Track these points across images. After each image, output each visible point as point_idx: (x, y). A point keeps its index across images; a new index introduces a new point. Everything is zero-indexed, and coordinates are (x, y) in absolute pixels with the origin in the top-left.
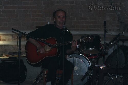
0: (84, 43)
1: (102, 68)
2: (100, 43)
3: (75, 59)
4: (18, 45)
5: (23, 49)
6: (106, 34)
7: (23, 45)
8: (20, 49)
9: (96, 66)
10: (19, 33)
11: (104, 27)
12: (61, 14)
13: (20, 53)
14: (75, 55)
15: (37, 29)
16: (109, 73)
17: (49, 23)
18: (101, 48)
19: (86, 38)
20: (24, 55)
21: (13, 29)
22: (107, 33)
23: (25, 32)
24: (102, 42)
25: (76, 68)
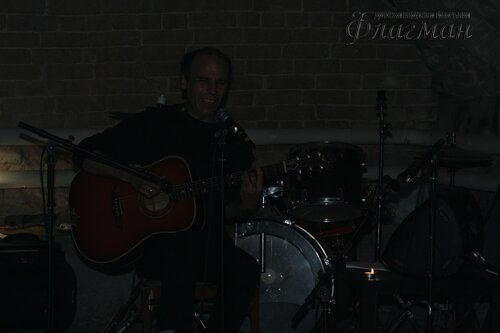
0: (299, 179)
1: (373, 276)
2: (365, 175)
3: (268, 240)
4: (43, 188)
5: (62, 202)
6: (388, 140)
7: (61, 187)
8: (52, 203)
9: (348, 266)
10: (46, 140)
11: (379, 115)
12: (212, 69)
13: (50, 218)
14: (267, 223)
15: (117, 122)
16: (398, 297)
17: (161, 100)
18: (365, 196)
19: (306, 156)
20: (67, 227)
21: (22, 125)
22: (391, 136)
23: (70, 137)
24: (371, 174)
25: (269, 276)
